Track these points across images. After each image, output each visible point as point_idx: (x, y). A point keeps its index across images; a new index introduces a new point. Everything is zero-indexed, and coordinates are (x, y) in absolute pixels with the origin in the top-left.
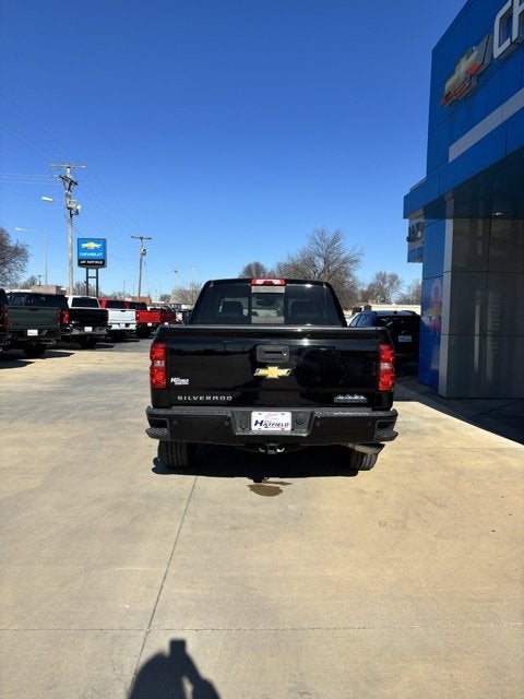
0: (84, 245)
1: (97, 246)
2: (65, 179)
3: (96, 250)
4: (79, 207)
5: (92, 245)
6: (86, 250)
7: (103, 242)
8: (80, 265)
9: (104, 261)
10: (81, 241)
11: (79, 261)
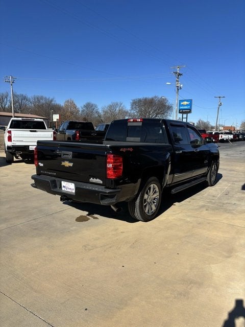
0: (182, 103)
1: (188, 103)
2: (176, 73)
3: (187, 105)
4: (181, 86)
5: (186, 103)
6: (183, 105)
7: (191, 101)
8: (180, 112)
9: (190, 110)
10: (181, 101)
11: (180, 110)
